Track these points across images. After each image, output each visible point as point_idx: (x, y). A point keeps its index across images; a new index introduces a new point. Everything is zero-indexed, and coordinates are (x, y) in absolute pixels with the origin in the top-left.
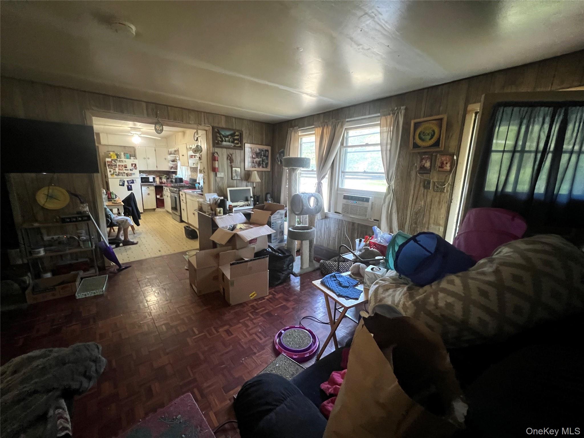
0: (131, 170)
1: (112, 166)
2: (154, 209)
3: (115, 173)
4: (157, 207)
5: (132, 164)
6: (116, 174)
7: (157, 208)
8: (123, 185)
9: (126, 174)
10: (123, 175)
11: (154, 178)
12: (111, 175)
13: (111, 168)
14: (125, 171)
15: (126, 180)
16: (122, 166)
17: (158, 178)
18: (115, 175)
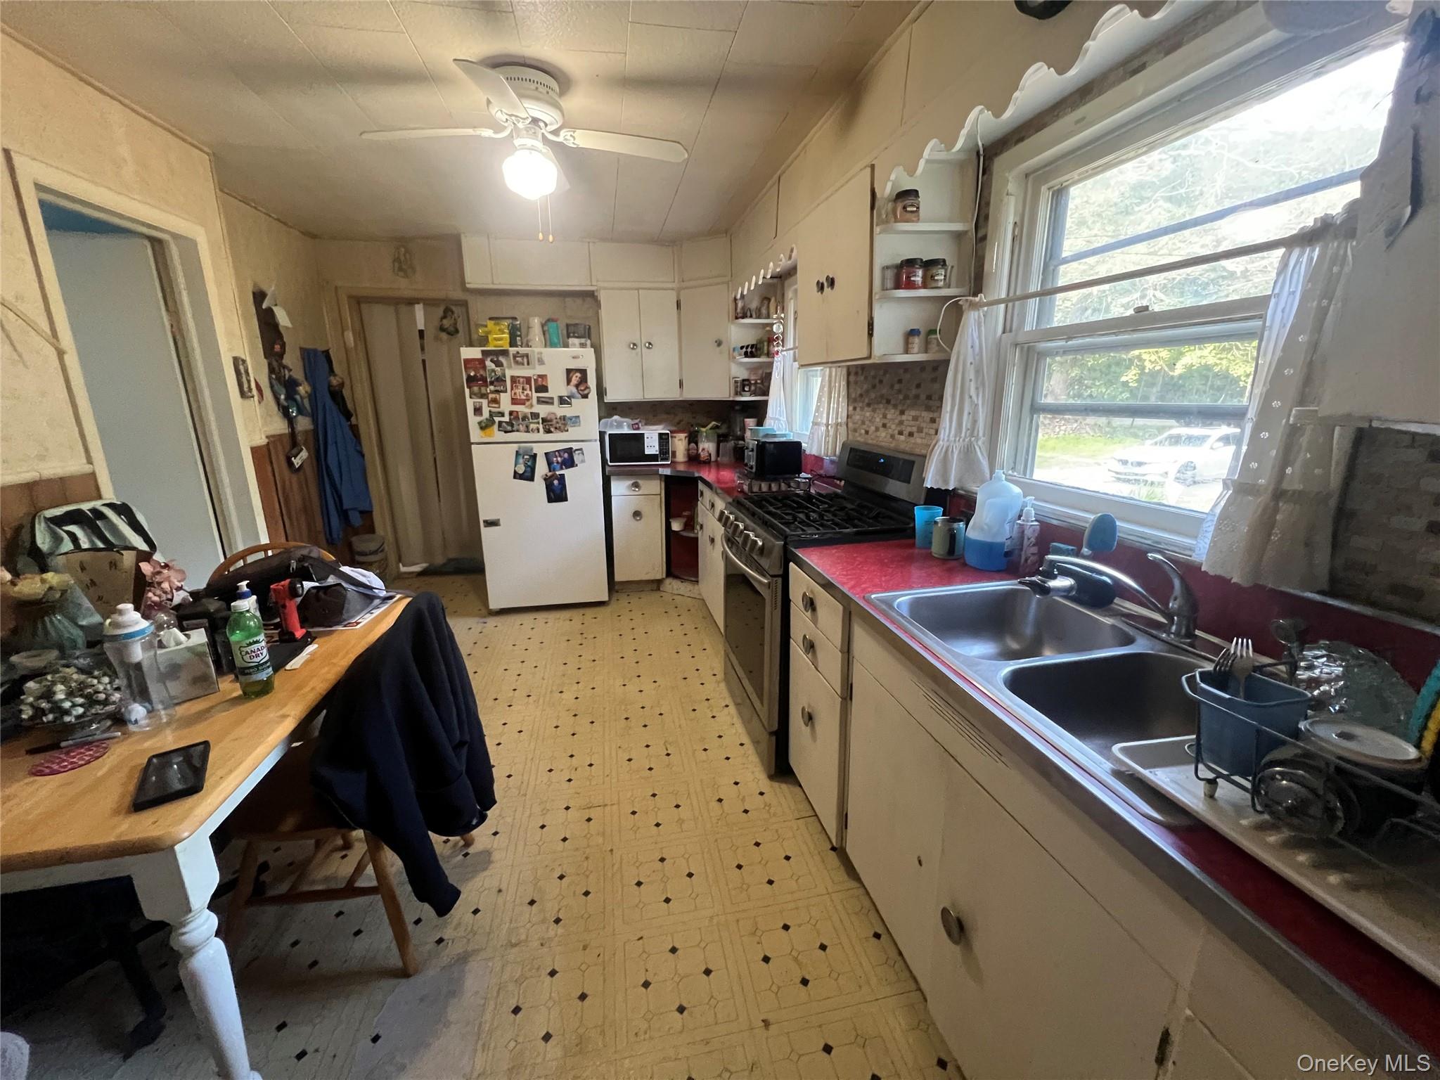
0: (562, 401)
1: (485, 384)
2: (658, 583)
3: (497, 419)
4: (670, 574)
5: (569, 371)
6: (500, 423)
7: (668, 581)
8: (528, 476)
9: (544, 420)
10: (532, 426)
11: (663, 438)
12: (484, 427)
13: (483, 396)
14: (538, 409)
15: (540, 450)
16: (528, 380)
17: (683, 436)
18: (496, 426)
